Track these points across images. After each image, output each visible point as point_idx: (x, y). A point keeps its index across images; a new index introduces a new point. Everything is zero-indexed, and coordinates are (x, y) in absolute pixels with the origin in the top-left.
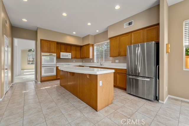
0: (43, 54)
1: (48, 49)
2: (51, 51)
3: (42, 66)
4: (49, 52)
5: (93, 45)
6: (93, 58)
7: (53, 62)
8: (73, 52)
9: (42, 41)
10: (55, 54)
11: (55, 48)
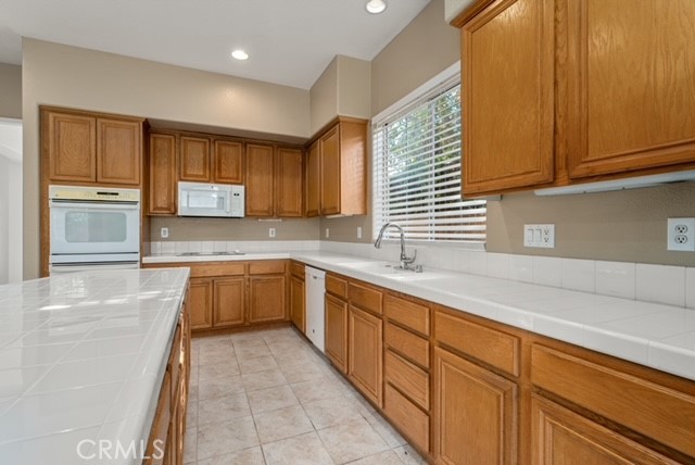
0: (55, 191)
1: (89, 161)
2: (110, 174)
3: (52, 259)
4: (96, 183)
5: (363, 129)
6: (365, 213)
7: (123, 238)
8: (256, 180)
9: (51, 116)
10: (135, 194)
11: (133, 156)
